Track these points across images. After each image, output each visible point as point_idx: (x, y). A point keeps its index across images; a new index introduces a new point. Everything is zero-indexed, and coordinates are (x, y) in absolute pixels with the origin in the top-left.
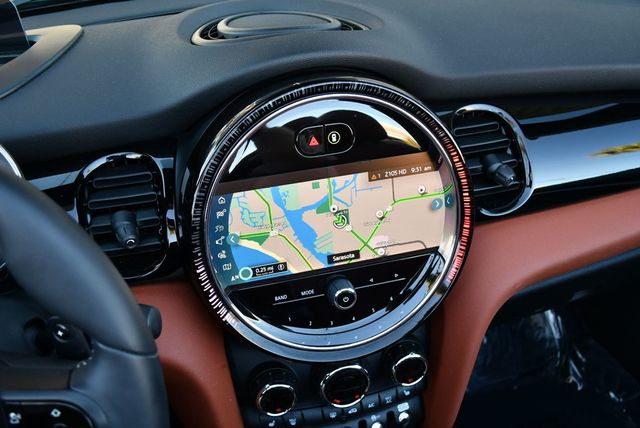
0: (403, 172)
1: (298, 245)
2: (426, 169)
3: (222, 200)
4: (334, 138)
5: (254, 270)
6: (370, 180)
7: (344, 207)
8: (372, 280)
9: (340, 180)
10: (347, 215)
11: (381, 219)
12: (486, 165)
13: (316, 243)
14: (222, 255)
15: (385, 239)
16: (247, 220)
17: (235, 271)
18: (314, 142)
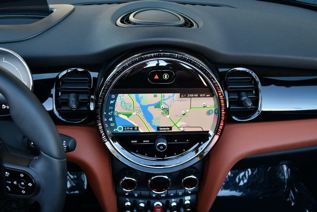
0: (196, 95)
1: (145, 120)
2: (207, 96)
3: (113, 96)
4: (166, 77)
5: (124, 128)
6: (180, 97)
7: (167, 107)
8: (176, 141)
9: (167, 95)
10: (168, 111)
11: (184, 115)
12: (240, 97)
13: (152, 121)
14: (111, 119)
15: (184, 124)
16: (123, 106)
17: (115, 127)
18: (156, 77)
